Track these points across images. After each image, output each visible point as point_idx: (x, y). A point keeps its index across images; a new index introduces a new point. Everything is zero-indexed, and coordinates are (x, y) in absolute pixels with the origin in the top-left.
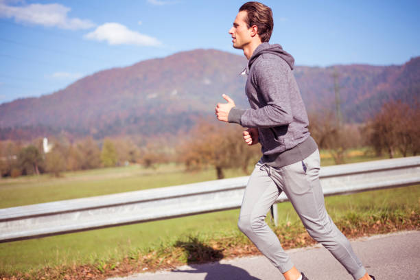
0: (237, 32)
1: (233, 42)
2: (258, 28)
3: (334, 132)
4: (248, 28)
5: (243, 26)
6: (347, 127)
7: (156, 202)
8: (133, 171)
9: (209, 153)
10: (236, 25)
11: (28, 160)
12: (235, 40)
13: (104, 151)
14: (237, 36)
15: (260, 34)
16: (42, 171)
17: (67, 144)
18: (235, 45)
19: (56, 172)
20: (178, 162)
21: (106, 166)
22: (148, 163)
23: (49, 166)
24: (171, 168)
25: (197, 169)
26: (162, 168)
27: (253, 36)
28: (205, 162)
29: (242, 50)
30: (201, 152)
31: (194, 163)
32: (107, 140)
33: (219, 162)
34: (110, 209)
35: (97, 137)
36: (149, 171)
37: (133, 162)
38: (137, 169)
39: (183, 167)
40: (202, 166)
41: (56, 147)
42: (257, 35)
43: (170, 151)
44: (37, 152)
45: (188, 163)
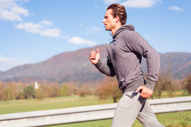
0: (107, 21)
1: (105, 27)
2: (120, 18)
3: (169, 83)
4: (114, 18)
5: (111, 17)
6: (175, 81)
7: (86, 113)
8: (76, 98)
9: (110, 91)
10: (106, 17)
11: (28, 92)
12: (106, 26)
13: (62, 89)
14: (108, 23)
15: (120, 21)
16: (34, 97)
17: (45, 85)
18: (107, 28)
19: (40, 98)
20: (96, 95)
21: (63, 96)
22: (82, 95)
23: (37, 95)
24: (92, 97)
25: (105, 98)
26: (88, 97)
27: (116, 22)
28: (108, 95)
29: (110, 31)
30: (106, 90)
31: (103, 96)
32: (64, 84)
33: (115, 96)
34: (64, 115)
35: (60, 82)
36: (83, 98)
37: (75, 94)
38: (77, 97)
39: (98, 97)
40: (107, 97)
41: (41, 87)
42: (119, 22)
43: (92, 90)
44: (32, 88)
45: (101, 95)
